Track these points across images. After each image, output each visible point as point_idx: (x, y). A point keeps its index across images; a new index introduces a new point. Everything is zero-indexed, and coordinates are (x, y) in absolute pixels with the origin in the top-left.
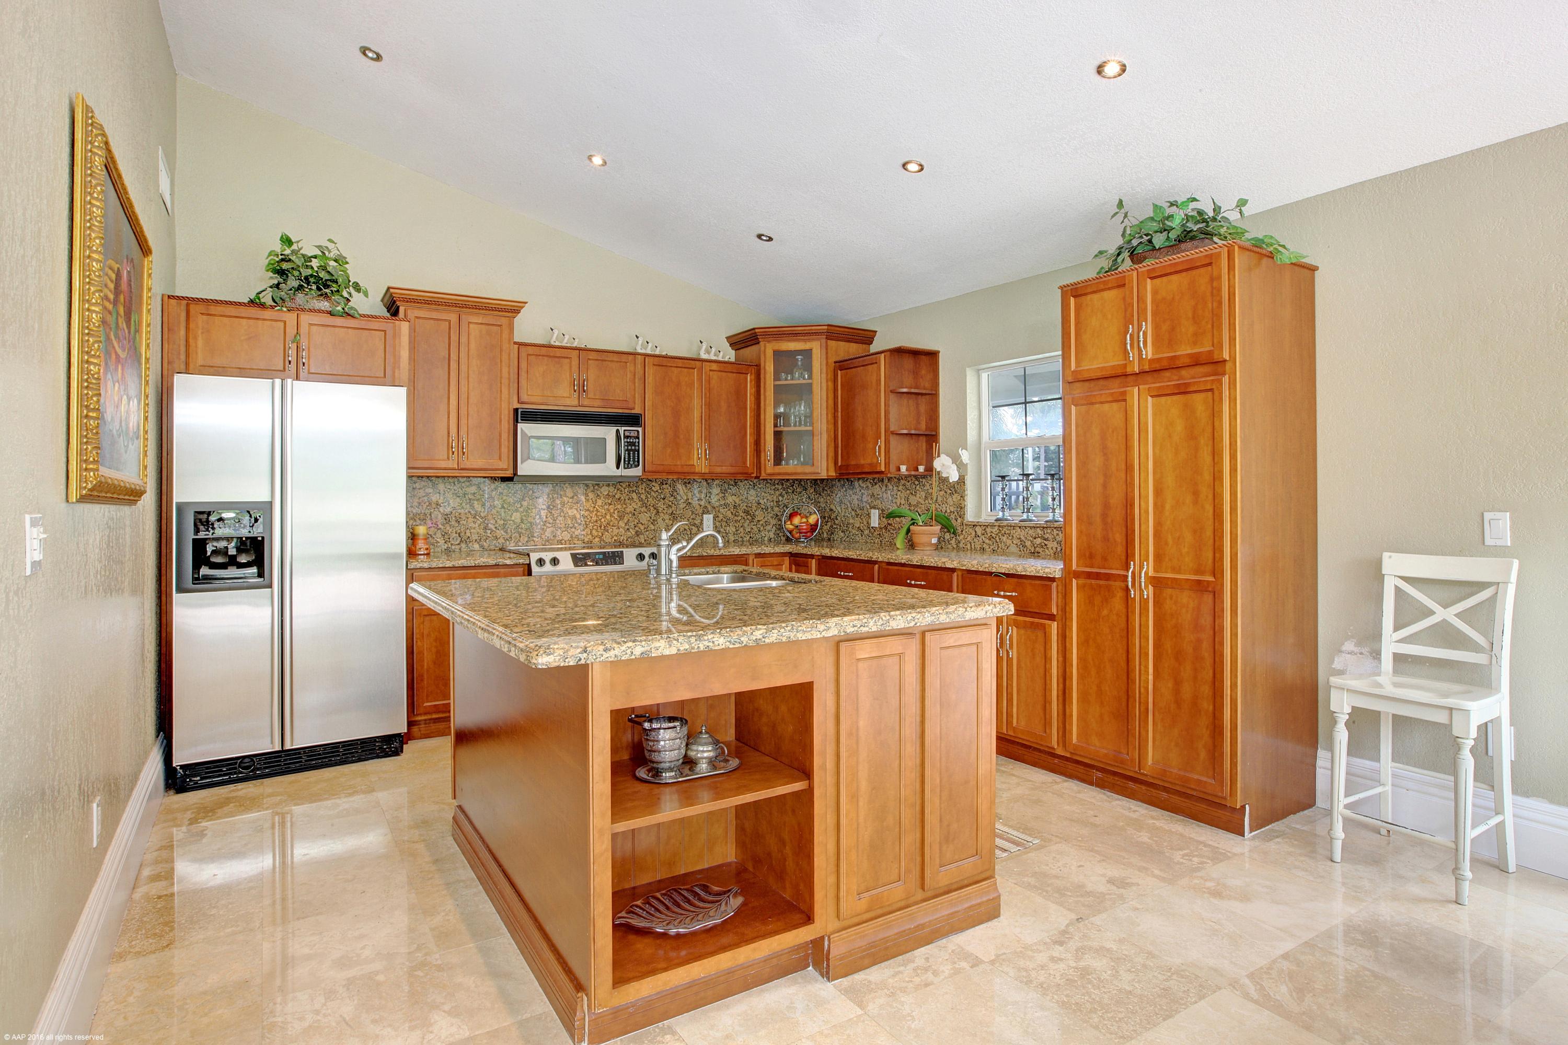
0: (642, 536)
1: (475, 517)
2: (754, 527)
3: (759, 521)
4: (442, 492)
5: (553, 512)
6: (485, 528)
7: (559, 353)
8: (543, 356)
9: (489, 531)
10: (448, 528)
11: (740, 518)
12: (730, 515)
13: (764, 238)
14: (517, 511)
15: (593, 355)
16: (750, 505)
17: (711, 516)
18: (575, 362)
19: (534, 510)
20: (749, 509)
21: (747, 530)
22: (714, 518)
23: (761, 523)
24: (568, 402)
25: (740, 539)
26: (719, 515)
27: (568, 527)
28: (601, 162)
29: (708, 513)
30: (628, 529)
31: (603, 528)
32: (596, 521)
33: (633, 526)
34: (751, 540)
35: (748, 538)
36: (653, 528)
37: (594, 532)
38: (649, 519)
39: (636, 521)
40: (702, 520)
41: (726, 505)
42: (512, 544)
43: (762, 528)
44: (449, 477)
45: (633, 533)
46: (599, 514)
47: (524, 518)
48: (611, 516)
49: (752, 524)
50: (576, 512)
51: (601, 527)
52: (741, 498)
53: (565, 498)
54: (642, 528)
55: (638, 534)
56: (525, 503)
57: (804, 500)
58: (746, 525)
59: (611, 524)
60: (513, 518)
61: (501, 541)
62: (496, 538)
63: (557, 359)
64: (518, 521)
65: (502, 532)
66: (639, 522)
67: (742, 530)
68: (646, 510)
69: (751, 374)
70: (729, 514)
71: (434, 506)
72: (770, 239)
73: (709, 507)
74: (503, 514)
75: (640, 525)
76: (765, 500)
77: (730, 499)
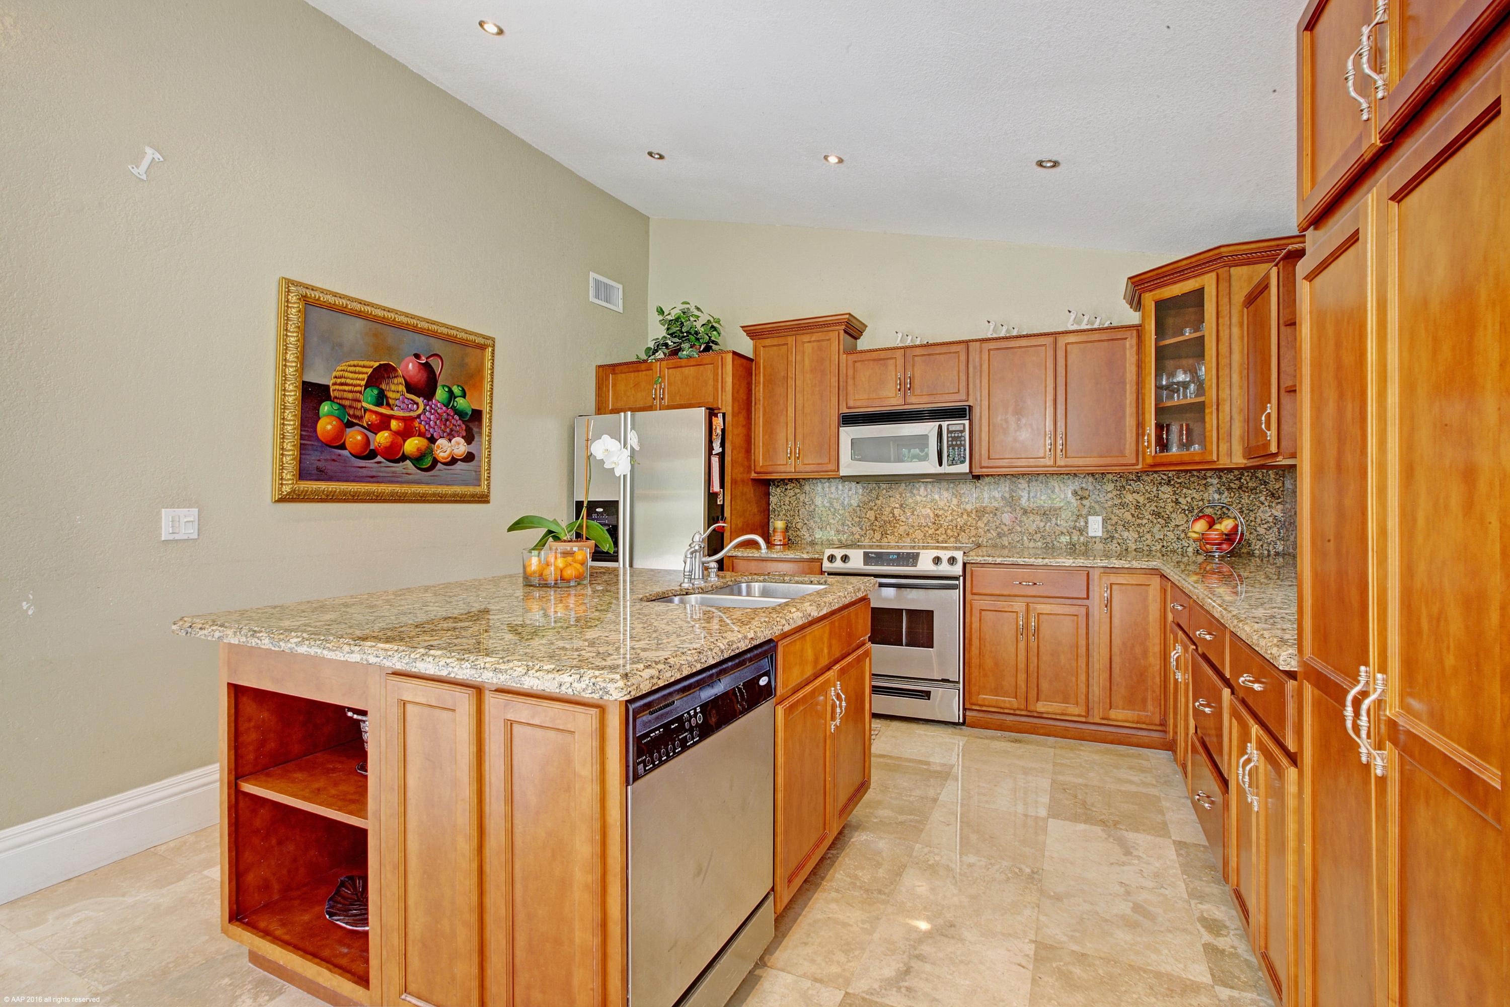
0: (1004, 538)
1: (834, 515)
2: (1168, 533)
3: (1178, 526)
4: (807, 492)
5: (906, 510)
6: (843, 524)
7: (883, 355)
8: (869, 360)
9: (846, 528)
10: (812, 523)
11: (1145, 521)
12: (1130, 517)
13: (1049, 164)
14: (871, 509)
15: (918, 351)
16: (1162, 505)
17: (1100, 518)
18: (900, 362)
19: (887, 509)
20: (1162, 510)
21: (1157, 537)
22: (1104, 521)
23: (1181, 528)
24: (893, 402)
25: (1146, 548)
26: (1113, 517)
27: (921, 526)
28: (836, 160)
29: (1096, 514)
30: (988, 530)
31: (958, 528)
32: (952, 521)
33: (994, 527)
34: (1164, 550)
35: (1159, 547)
36: (1019, 529)
37: (949, 531)
38: (1014, 519)
39: (998, 522)
40: (1086, 523)
41: (1123, 505)
42: (867, 541)
43: (1183, 535)
44: (813, 479)
45: (995, 535)
46: (954, 513)
47: (878, 516)
48: (968, 515)
49: (1166, 529)
50: (929, 510)
51: (956, 526)
52: (1147, 495)
53: (918, 497)
54: (1006, 529)
55: (1000, 535)
56: (879, 502)
57: (1262, 499)
58: (1155, 530)
59: (969, 523)
60: (868, 516)
61: (857, 536)
62: (853, 534)
63: (882, 362)
64: (873, 518)
65: (858, 528)
66: (1002, 523)
67: (1148, 536)
68: (1010, 510)
69: (1131, 338)
70: (1128, 516)
71: (801, 504)
72: (1056, 164)
73: (1097, 506)
74: (858, 512)
75: (1003, 526)
76: (1189, 499)
77: (1129, 498)
